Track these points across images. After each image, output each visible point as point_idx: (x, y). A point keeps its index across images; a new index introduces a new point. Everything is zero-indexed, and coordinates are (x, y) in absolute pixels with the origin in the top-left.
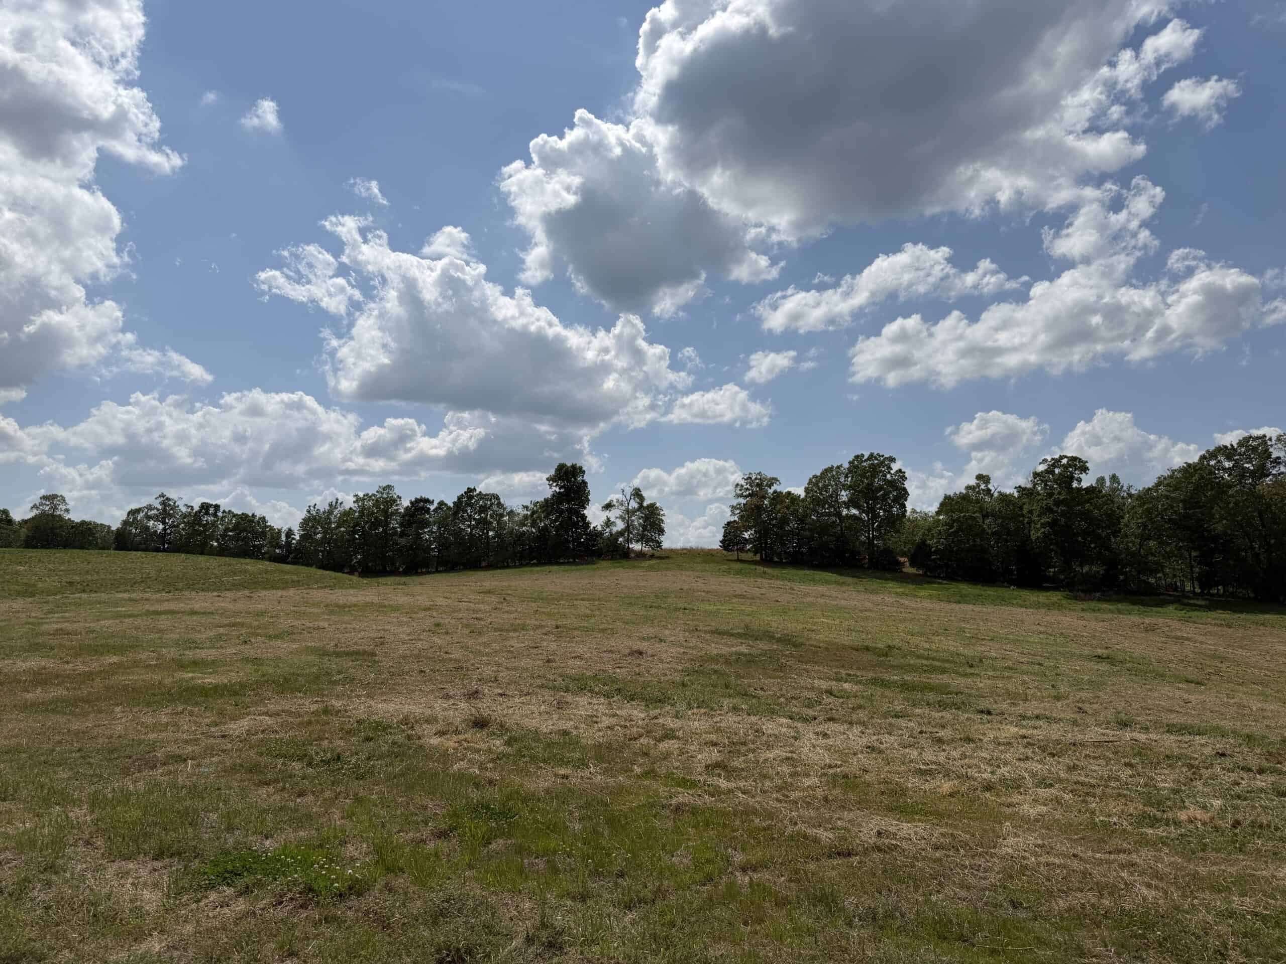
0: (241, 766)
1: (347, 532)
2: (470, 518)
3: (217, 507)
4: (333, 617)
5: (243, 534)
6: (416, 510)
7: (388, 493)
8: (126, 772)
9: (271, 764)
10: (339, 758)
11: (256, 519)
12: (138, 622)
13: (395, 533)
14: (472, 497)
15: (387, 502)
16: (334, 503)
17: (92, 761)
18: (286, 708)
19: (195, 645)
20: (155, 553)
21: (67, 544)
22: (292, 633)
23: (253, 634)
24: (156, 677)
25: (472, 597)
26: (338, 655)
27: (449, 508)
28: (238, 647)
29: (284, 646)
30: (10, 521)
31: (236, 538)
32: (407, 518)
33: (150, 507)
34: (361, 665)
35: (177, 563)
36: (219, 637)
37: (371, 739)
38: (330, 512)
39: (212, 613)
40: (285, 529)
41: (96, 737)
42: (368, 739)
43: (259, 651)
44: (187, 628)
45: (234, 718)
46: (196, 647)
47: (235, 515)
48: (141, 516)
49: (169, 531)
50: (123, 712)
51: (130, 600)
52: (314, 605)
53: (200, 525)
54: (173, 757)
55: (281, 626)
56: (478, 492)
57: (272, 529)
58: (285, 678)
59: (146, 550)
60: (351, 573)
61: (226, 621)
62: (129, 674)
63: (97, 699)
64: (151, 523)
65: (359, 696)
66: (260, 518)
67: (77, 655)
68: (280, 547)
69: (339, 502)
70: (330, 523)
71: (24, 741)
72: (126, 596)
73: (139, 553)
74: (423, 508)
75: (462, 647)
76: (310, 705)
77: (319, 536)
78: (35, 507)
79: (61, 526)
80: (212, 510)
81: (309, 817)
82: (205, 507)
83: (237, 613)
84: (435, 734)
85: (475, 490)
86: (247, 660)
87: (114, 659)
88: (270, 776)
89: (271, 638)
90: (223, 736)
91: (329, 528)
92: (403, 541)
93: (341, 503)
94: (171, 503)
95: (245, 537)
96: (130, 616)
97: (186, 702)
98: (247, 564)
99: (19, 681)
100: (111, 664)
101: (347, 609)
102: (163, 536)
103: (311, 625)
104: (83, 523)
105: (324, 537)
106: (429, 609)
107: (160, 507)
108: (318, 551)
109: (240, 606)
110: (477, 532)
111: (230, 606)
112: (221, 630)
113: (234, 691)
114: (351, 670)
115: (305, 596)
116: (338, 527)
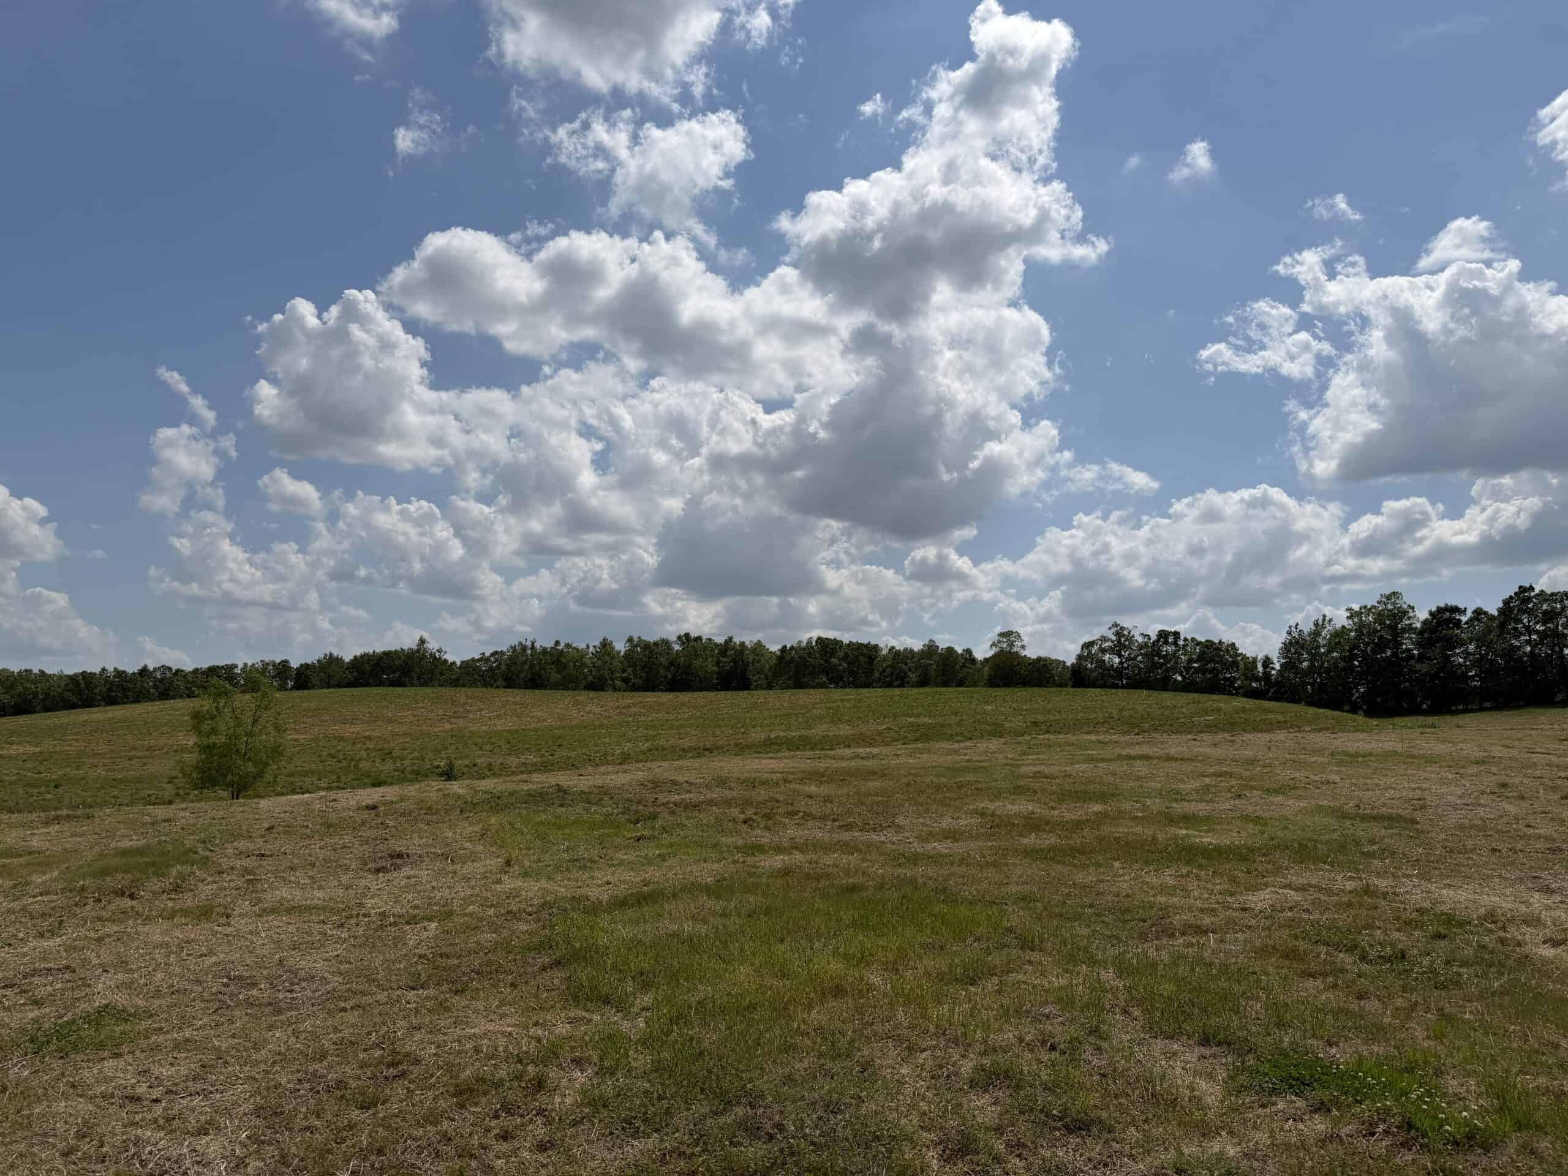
0: (1273, 947)
1: (1342, 658)
2: (1529, 630)
3: (1176, 634)
4: (1343, 769)
5: (1210, 666)
6: (1439, 623)
7: (1394, 603)
8: (1143, 937)
9: (1312, 951)
10: (1403, 957)
11: (1224, 646)
12: (1113, 767)
13: (1412, 657)
14: (1529, 599)
15: (1394, 615)
16: (1320, 622)
17: (1106, 919)
18: (1314, 882)
19: (1180, 797)
20: (1114, 691)
21: (1026, 683)
22: (1295, 788)
23: (1246, 786)
24: (1149, 832)
25: (1551, 746)
26: (1364, 818)
27: (1492, 618)
28: (1232, 802)
29: (1290, 805)
30: (973, 660)
31: (1202, 670)
32: (1426, 635)
33: (1104, 639)
34: (1400, 834)
35: (1142, 701)
36: (1207, 787)
37: (1444, 937)
38: (1316, 633)
39: (1192, 760)
40: (1260, 656)
41: (1102, 894)
42: (1440, 936)
43: (1258, 808)
44: (1167, 776)
45: (1254, 888)
46: (1182, 800)
47: (1199, 643)
48: (1095, 649)
49: (1125, 665)
50: (1123, 868)
51: (1100, 742)
52: (1314, 752)
53: (1160, 656)
54: (1191, 926)
55: (1278, 778)
56: (1537, 591)
57: (1244, 657)
58: (1300, 844)
59: (1104, 686)
60: (1354, 710)
61: (1211, 770)
62: (1117, 825)
63: (1092, 852)
64: (1107, 657)
65: (1409, 876)
66: (1228, 646)
67: (1061, 800)
68: (1257, 679)
69: (1327, 619)
70: (1318, 647)
71: (1035, 889)
72: (1093, 738)
73: (1098, 691)
74: (1449, 620)
75: (1552, 819)
76: (1344, 882)
77: (1305, 664)
78: (993, 645)
79: (1019, 664)
80: (1171, 639)
81: (1381, 1028)
82: (1163, 635)
83: (1220, 761)
84: (1544, 942)
85: (1532, 588)
86: (1247, 818)
87: (1097, 808)
88: (1314, 967)
89: (1269, 791)
90: (1244, 909)
91: (1318, 654)
92: (1424, 667)
93: (1330, 621)
94: (1125, 633)
95: (1214, 668)
96: (1103, 760)
97: (1188, 863)
98: (1220, 701)
99: (1013, 825)
100: (1096, 813)
101: (1360, 759)
102: (1119, 672)
103: (1317, 778)
104: (1039, 659)
105: (1312, 665)
106: (1484, 762)
107: (1114, 638)
108: (1305, 684)
109: (1220, 752)
110: (1544, 651)
111: (1210, 751)
112: (1207, 780)
113: (1243, 855)
114: (1386, 840)
115: (1302, 741)
116: (1330, 651)
